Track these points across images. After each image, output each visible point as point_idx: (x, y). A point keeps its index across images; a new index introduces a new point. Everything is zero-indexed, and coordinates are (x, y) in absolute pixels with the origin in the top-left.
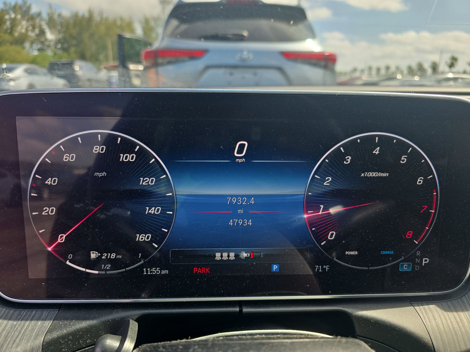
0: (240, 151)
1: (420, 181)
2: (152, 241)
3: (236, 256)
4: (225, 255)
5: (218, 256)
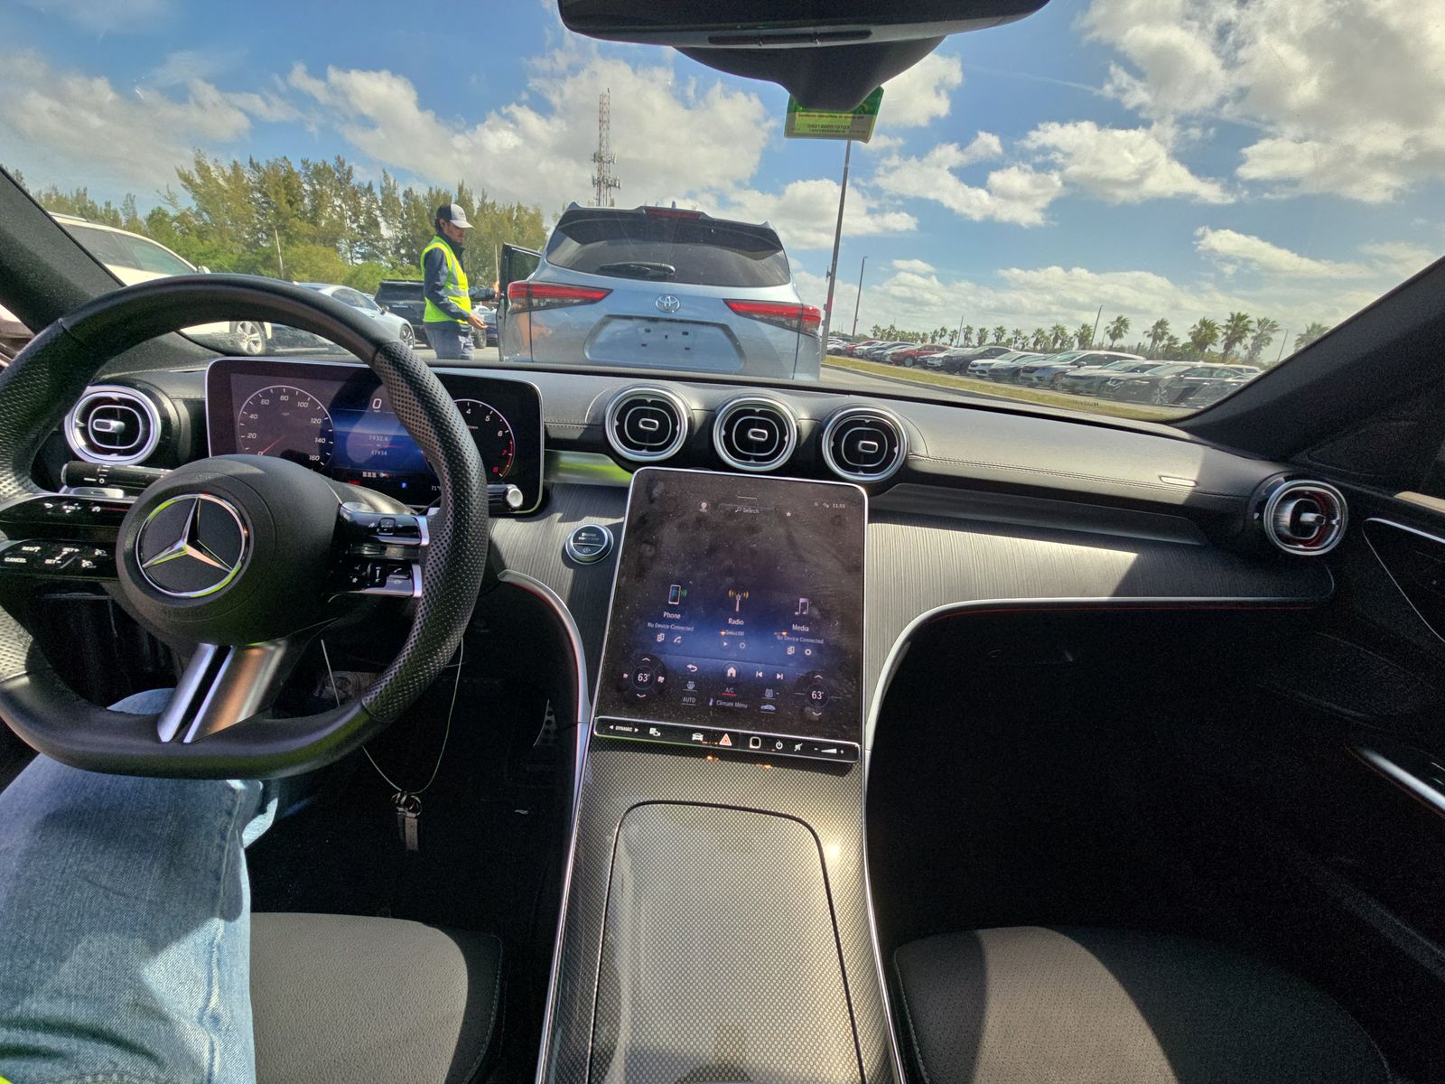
0: (377, 405)
1: (500, 434)
2: (320, 460)
3: (377, 475)
4: (370, 474)
5: (365, 474)
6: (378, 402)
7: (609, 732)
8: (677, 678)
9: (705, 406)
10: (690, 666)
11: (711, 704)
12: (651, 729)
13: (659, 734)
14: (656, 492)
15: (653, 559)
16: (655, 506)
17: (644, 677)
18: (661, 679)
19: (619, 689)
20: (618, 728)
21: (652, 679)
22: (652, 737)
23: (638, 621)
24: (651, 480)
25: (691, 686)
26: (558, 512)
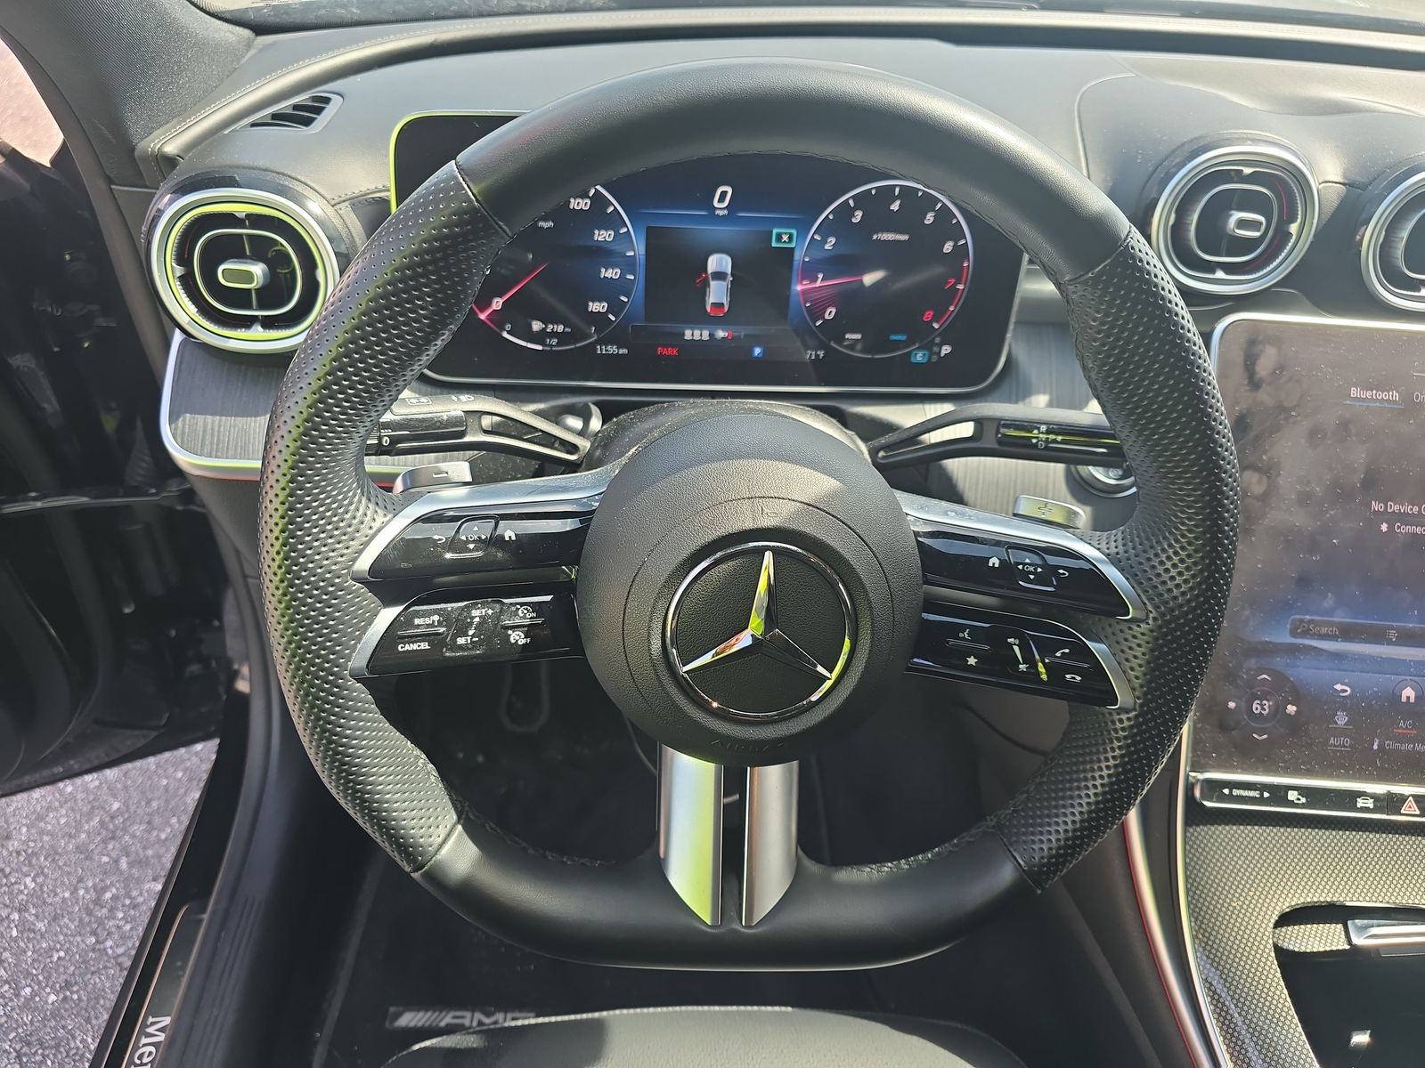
0: (721, 200)
1: (948, 247)
2: (608, 312)
3: (711, 335)
4: (697, 332)
5: (688, 335)
6: (724, 194)
7: (1223, 798)
8: (1318, 705)
9: (1345, 176)
10: (1338, 687)
11: (1375, 747)
12: (1290, 792)
13: (1303, 800)
14: (1264, 366)
15: (1264, 498)
16: (1264, 396)
17: (1262, 706)
18: (1291, 709)
19: (1223, 727)
20: (1236, 792)
21: (1279, 710)
22: (1292, 804)
23: (1247, 613)
24: (1252, 343)
25: (1342, 719)
26: (1038, 393)
